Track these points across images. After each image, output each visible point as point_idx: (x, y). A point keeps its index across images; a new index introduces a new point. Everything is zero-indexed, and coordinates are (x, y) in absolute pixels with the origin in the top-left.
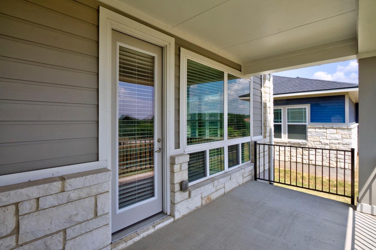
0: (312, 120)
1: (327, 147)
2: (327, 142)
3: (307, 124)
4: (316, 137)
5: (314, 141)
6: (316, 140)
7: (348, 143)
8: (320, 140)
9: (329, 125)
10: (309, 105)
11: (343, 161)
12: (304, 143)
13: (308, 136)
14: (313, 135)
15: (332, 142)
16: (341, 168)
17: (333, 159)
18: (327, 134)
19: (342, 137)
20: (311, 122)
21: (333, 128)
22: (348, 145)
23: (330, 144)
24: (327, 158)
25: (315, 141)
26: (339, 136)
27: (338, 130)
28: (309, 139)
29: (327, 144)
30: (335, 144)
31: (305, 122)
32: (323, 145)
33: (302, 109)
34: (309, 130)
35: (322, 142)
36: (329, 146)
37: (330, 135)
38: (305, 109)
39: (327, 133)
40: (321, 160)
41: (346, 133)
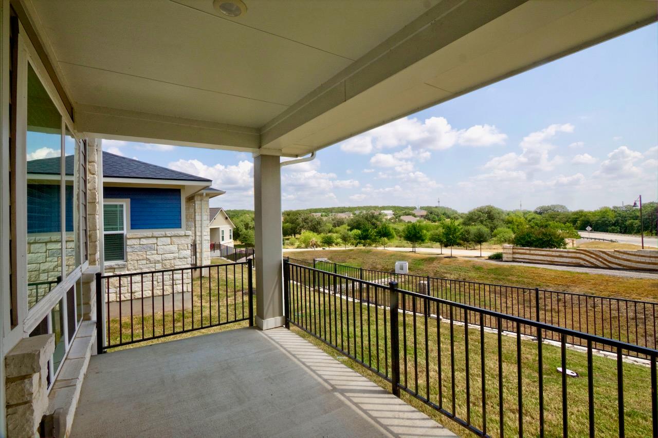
0: (134, 226)
1: (159, 267)
2: (158, 258)
3: (125, 232)
4: (141, 253)
5: (137, 261)
6: (141, 258)
7: (186, 256)
8: (148, 256)
9: (161, 233)
10: (129, 200)
11: (181, 282)
12: (121, 266)
13: (127, 252)
14: (136, 250)
15: (165, 257)
16: (178, 293)
17: (168, 282)
18: (157, 245)
19: (178, 248)
20: (132, 228)
21: (166, 236)
22: (186, 258)
23: (162, 260)
24: (158, 283)
25: (140, 260)
26: (174, 248)
27: (174, 239)
28: (129, 257)
29: (158, 262)
30: (169, 260)
31: (122, 229)
32: (152, 263)
33: (116, 206)
34: (129, 242)
35: (152, 259)
36: (161, 264)
37: (162, 247)
38: (122, 206)
39: (159, 244)
40: (151, 289)
41: (183, 242)
